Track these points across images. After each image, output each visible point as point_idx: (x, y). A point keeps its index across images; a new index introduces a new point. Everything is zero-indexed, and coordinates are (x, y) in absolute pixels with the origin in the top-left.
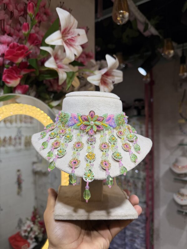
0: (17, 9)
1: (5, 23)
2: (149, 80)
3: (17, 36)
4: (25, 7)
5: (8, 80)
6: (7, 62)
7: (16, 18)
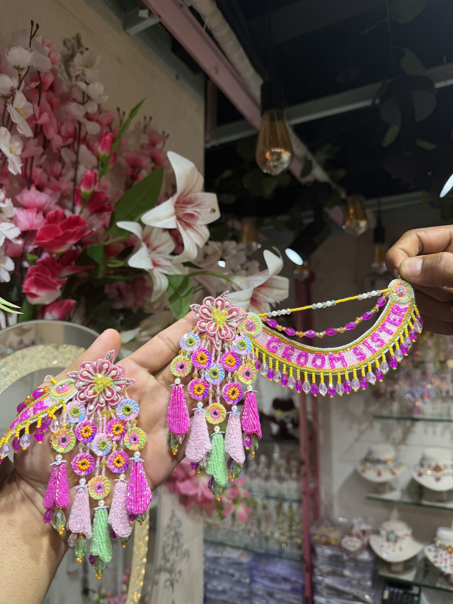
0: (59, 133)
1: (35, 164)
2: (306, 273)
3: (55, 189)
4: (76, 128)
5: (34, 290)
6: (31, 248)
7: (55, 150)
